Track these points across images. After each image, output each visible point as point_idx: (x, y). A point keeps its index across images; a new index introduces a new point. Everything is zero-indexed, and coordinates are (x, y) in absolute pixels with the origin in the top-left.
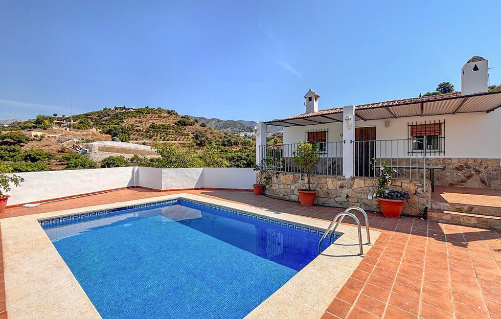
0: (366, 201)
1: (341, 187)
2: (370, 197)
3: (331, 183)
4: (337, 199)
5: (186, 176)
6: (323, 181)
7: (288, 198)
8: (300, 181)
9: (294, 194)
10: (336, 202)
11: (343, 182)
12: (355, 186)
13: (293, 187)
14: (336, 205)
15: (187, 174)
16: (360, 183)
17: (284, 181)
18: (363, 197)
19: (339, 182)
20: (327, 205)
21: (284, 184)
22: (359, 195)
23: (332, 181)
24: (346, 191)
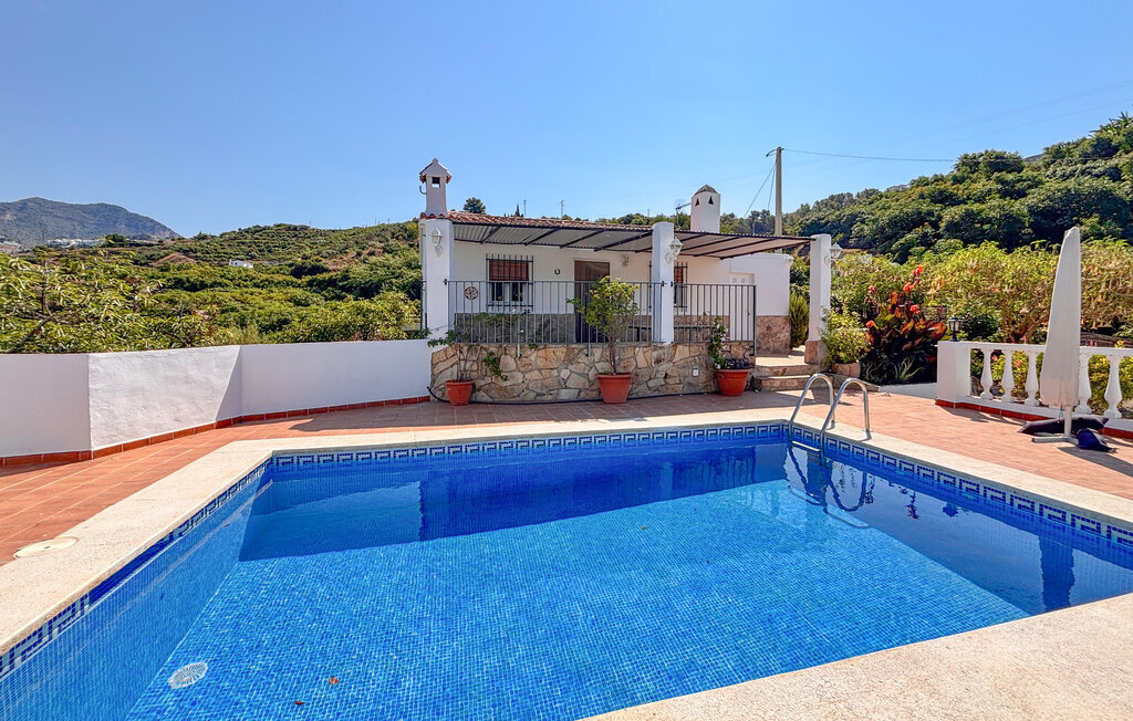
0: (690, 380)
1: (658, 361)
2: (696, 373)
3: (640, 357)
4: (651, 384)
5: (188, 381)
6: (630, 353)
7: (550, 398)
8: (582, 359)
9: (566, 388)
10: (649, 388)
11: (661, 352)
12: (677, 358)
13: (565, 373)
14: (649, 393)
15: (193, 372)
16: (683, 352)
17: (541, 363)
18: (686, 374)
19: (655, 354)
20: (635, 396)
21: (540, 370)
22: (682, 371)
23: (644, 353)
24: (664, 367)
